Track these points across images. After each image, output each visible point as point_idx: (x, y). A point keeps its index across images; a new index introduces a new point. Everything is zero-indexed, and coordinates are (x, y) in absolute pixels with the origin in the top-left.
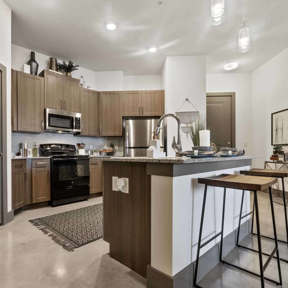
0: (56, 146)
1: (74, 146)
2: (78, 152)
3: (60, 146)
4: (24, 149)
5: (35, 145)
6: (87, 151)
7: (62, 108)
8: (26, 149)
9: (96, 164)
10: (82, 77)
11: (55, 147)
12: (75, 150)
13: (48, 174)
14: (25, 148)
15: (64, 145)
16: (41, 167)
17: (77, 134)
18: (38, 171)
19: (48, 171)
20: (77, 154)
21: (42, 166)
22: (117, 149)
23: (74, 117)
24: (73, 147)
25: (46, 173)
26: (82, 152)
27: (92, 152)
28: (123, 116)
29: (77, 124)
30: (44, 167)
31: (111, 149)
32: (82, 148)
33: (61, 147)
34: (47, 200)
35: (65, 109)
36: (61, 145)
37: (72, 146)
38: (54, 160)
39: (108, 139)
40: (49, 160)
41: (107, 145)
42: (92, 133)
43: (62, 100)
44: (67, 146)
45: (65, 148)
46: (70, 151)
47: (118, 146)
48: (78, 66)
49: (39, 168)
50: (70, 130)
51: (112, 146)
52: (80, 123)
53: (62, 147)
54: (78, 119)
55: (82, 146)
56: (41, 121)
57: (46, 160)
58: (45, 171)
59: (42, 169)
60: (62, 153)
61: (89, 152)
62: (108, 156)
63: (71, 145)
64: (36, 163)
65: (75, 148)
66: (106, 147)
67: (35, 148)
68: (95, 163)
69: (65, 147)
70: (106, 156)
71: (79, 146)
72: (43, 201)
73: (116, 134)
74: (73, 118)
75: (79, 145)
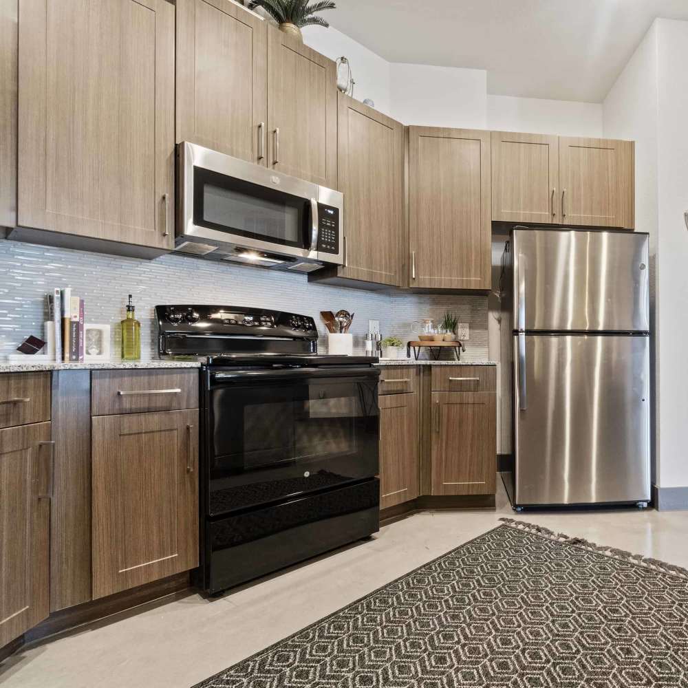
0: (231, 316)
1: (311, 320)
2: (325, 343)
3: (251, 318)
4: (63, 320)
5: (130, 308)
6: (357, 342)
7: (260, 158)
8: (72, 323)
9: (401, 392)
10: (342, 58)
11: (229, 320)
12: (316, 336)
13: (186, 444)
14: (67, 316)
15: (269, 313)
16: (149, 411)
17: (324, 274)
18: (126, 431)
19: (188, 428)
20: (321, 351)
21: (153, 405)
22: (467, 338)
23: (314, 203)
24: (305, 322)
25: (177, 438)
26: (340, 345)
27: (378, 346)
28: (494, 219)
29: (326, 232)
30: (167, 410)
31: (449, 335)
32: (341, 328)
33: (254, 321)
34: (181, 568)
35: (275, 163)
36: (257, 313)
37: (301, 318)
38: (220, 375)
39: (435, 303)
40: (194, 376)
41: (432, 321)
42: (383, 275)
43: (260, 126)
44: (283, 319)
45: (272, 327)
46: (295, 338)
47: (470, 328)
48: (332, 6)
49: (134, 418)
50: (297, 252)
51: (451, 325)
52: (336, 229)
53: (260, 322)
54: (332, 212)
55: (341, 322)
56: (158, 199)
57: (176, 377)
58: (172, 430)
59: (155, 420)
60: (260, 346)
61: (369, 345)
62: (436, 359)
63: (296, 316)
64: (119, 393)
65: (314, 328)
66: (428, 330)
67: (128, 320)
68: (399, 388)
69: (271, 321)
70: (426, 360)
71: (328, 320)
72: (155, 578)
73: (469, 282)
74: (307, 204)
75: (327, 316)
